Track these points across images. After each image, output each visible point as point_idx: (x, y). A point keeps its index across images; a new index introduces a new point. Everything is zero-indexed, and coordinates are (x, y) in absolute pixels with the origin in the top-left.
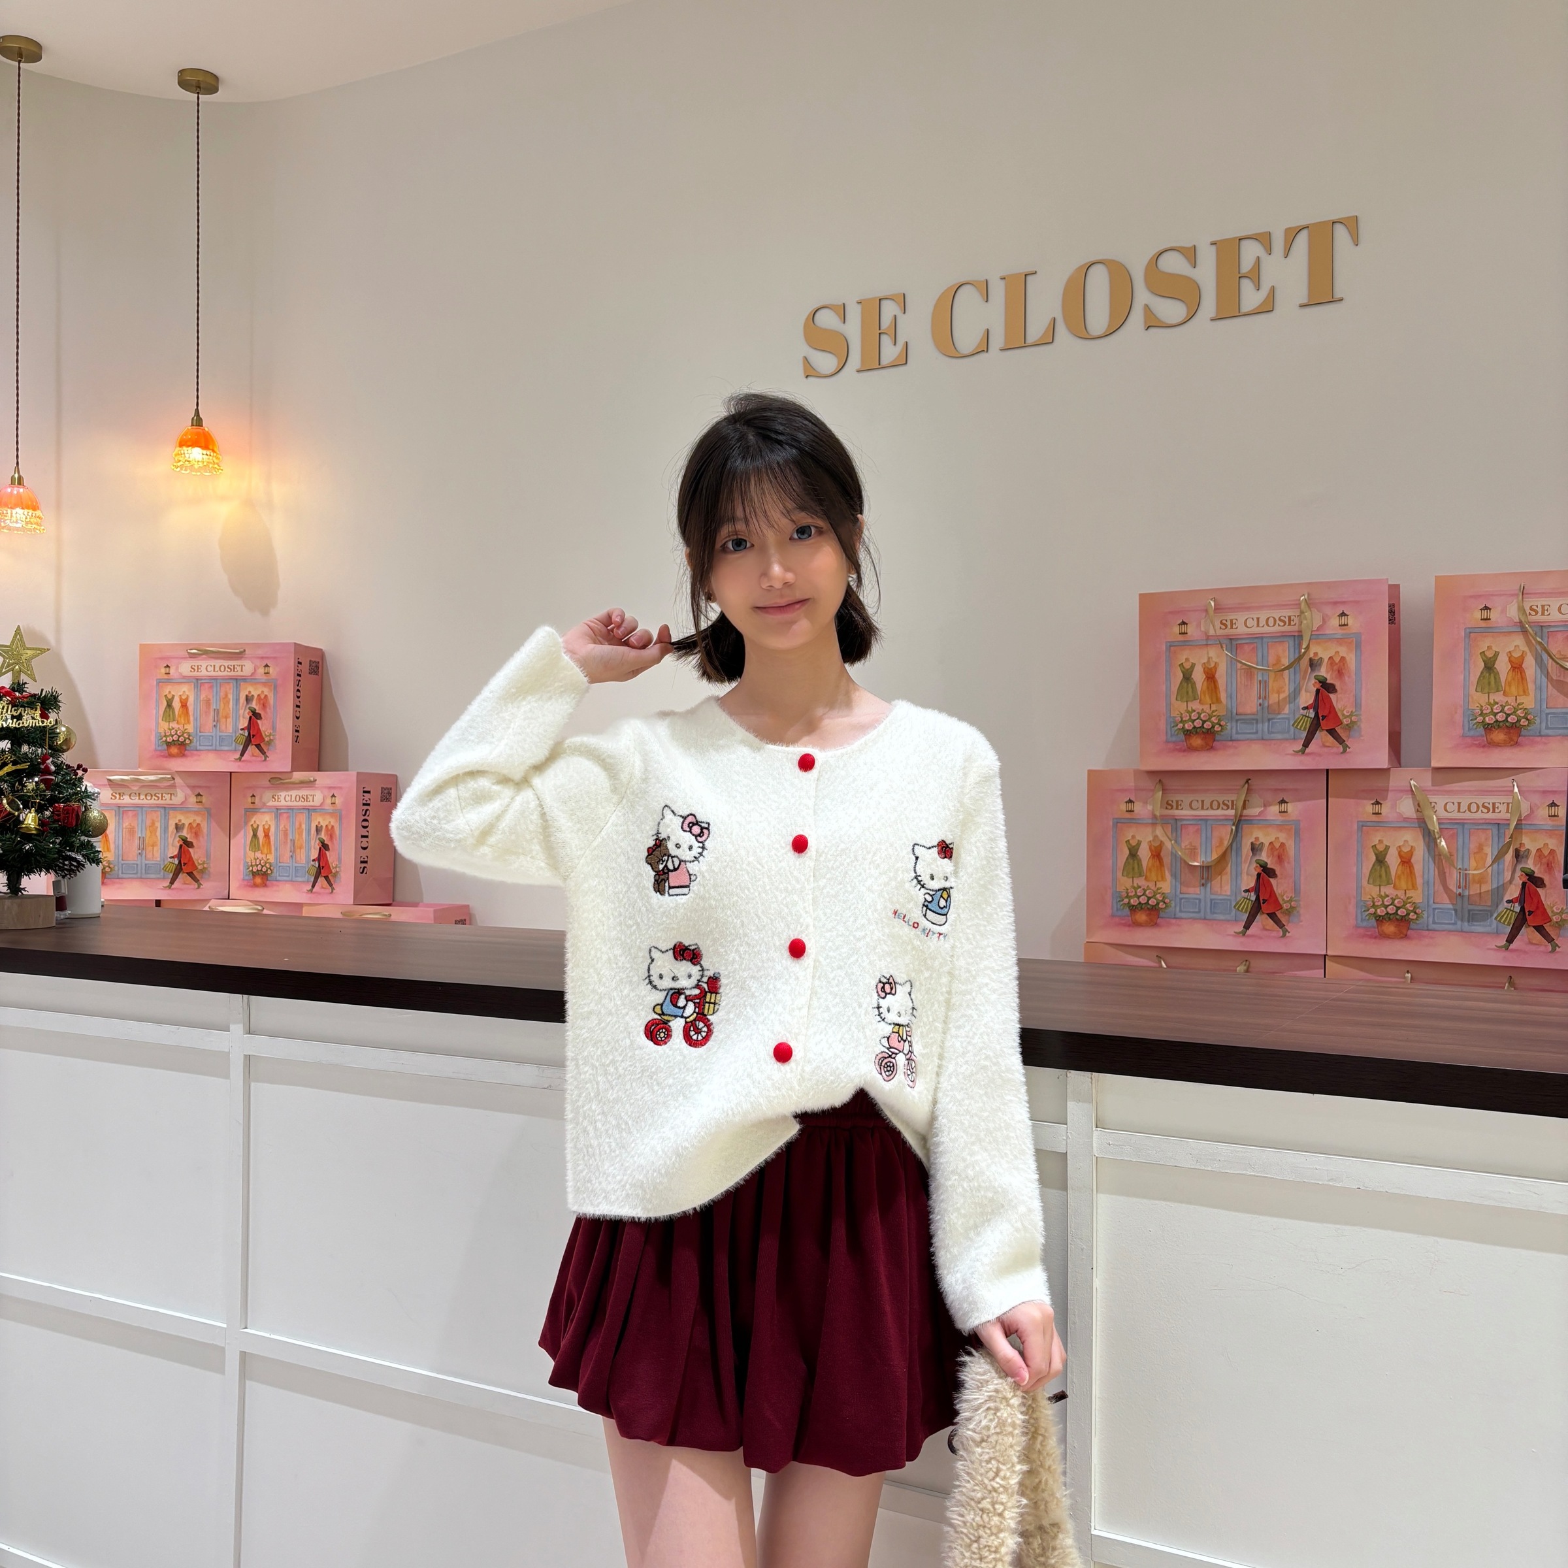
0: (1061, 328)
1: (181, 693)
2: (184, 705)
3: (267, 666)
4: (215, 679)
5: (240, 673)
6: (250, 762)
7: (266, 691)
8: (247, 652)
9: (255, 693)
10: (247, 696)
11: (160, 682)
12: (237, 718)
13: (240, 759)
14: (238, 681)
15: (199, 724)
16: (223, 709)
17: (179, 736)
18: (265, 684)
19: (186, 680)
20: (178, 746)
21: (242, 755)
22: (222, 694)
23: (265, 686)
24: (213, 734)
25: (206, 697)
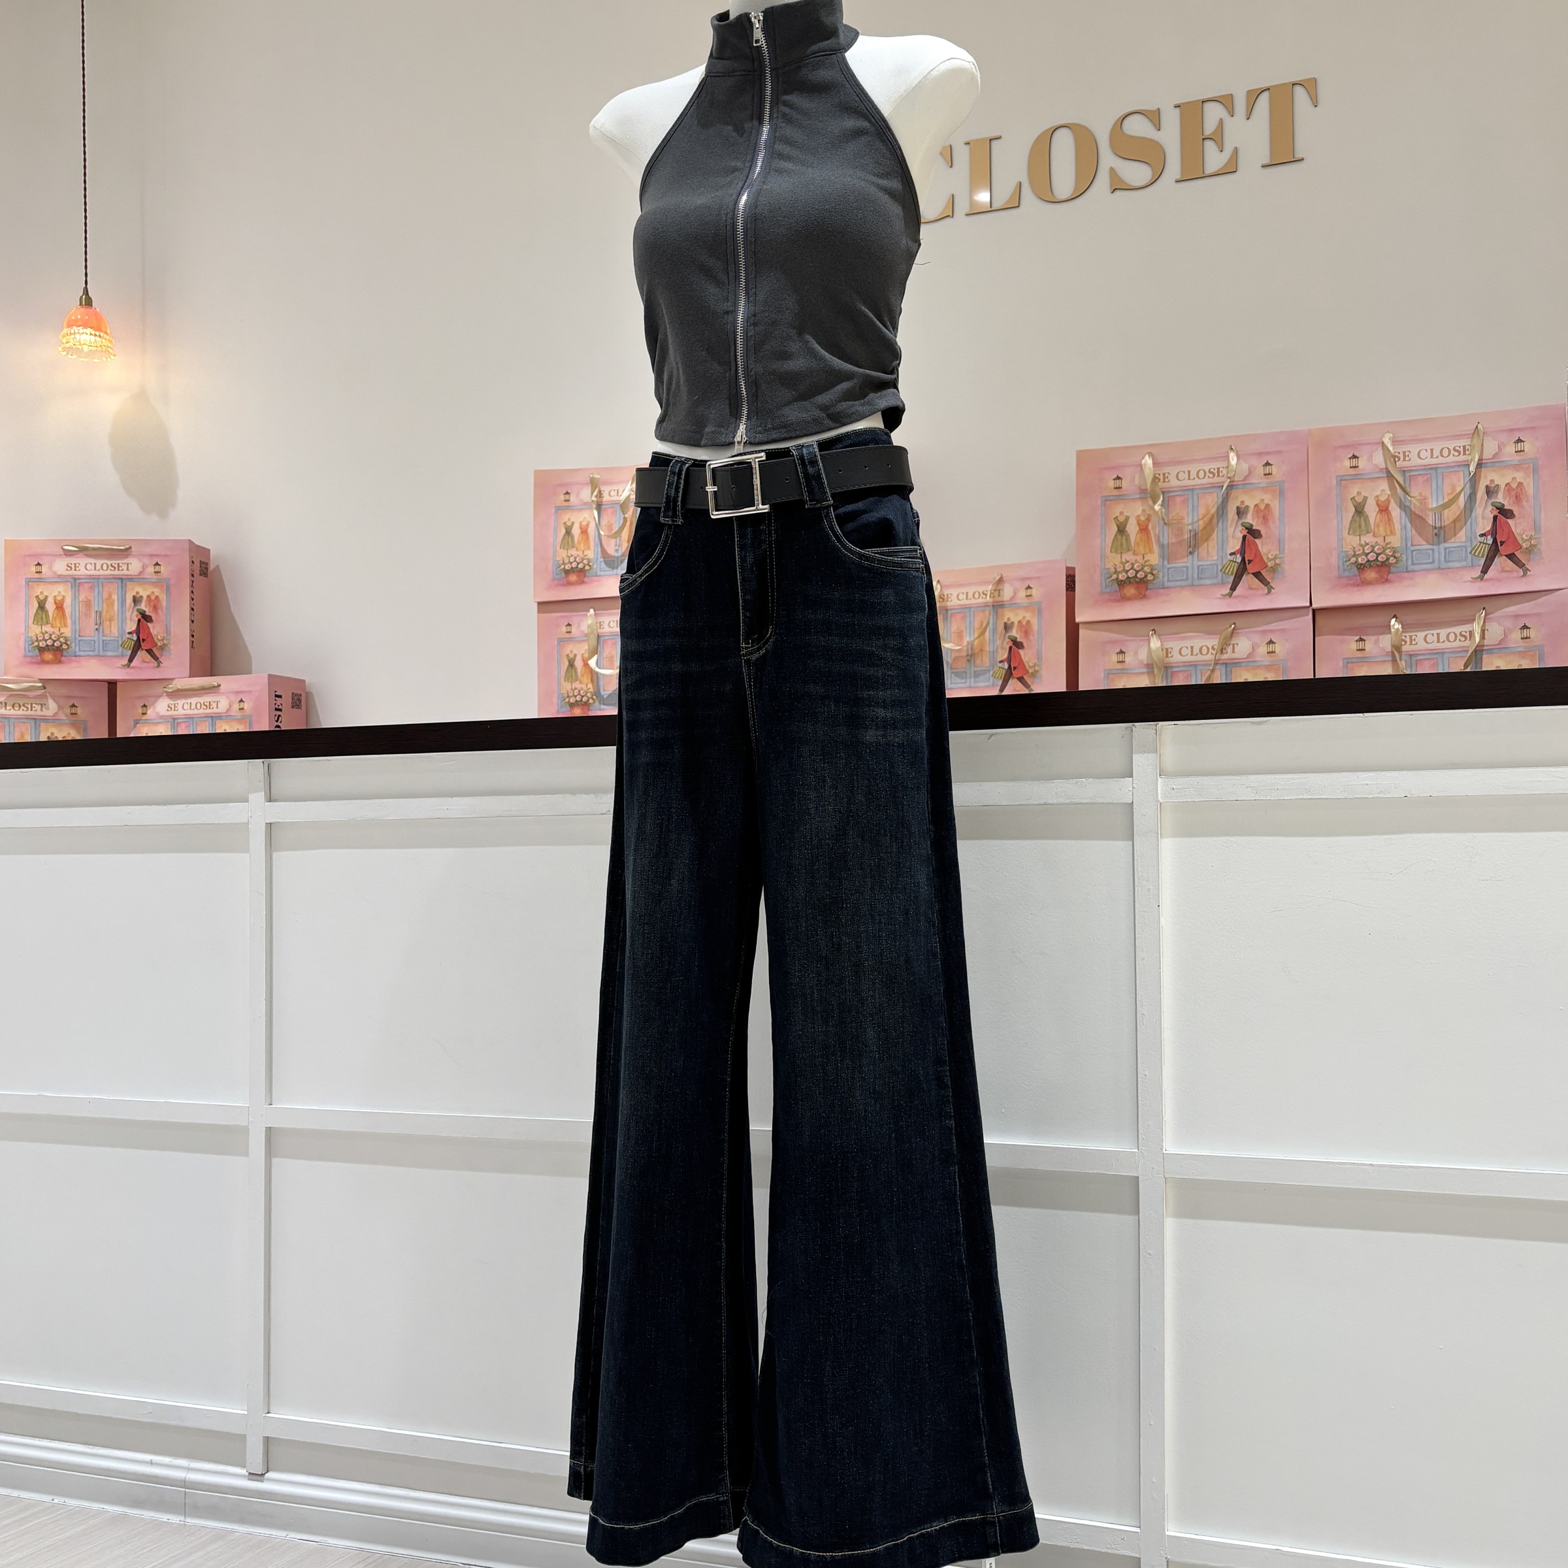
0: (1027, 191)
1: (56, 594)
2: (60, 606)
3: (157, 564)
4: (97, 578)
5: (125, 572)
6: (140, 668)
7: (157, 591)
8: (133, 549)
9: (144, 592)
10: (134, 597)
11: (29, 582)
12: (123, 620)
13: (129, 666)
14: (123, 580)
15: (77, 628)
16: (107, 611)
17: (54, 641)
18: (155, 584)
19: (60, 579)
20: (54, 651)
21: (131, 660)
22: (105, 595)
23: (156, 587)
24: (96, 639)
25: (86, 597)
